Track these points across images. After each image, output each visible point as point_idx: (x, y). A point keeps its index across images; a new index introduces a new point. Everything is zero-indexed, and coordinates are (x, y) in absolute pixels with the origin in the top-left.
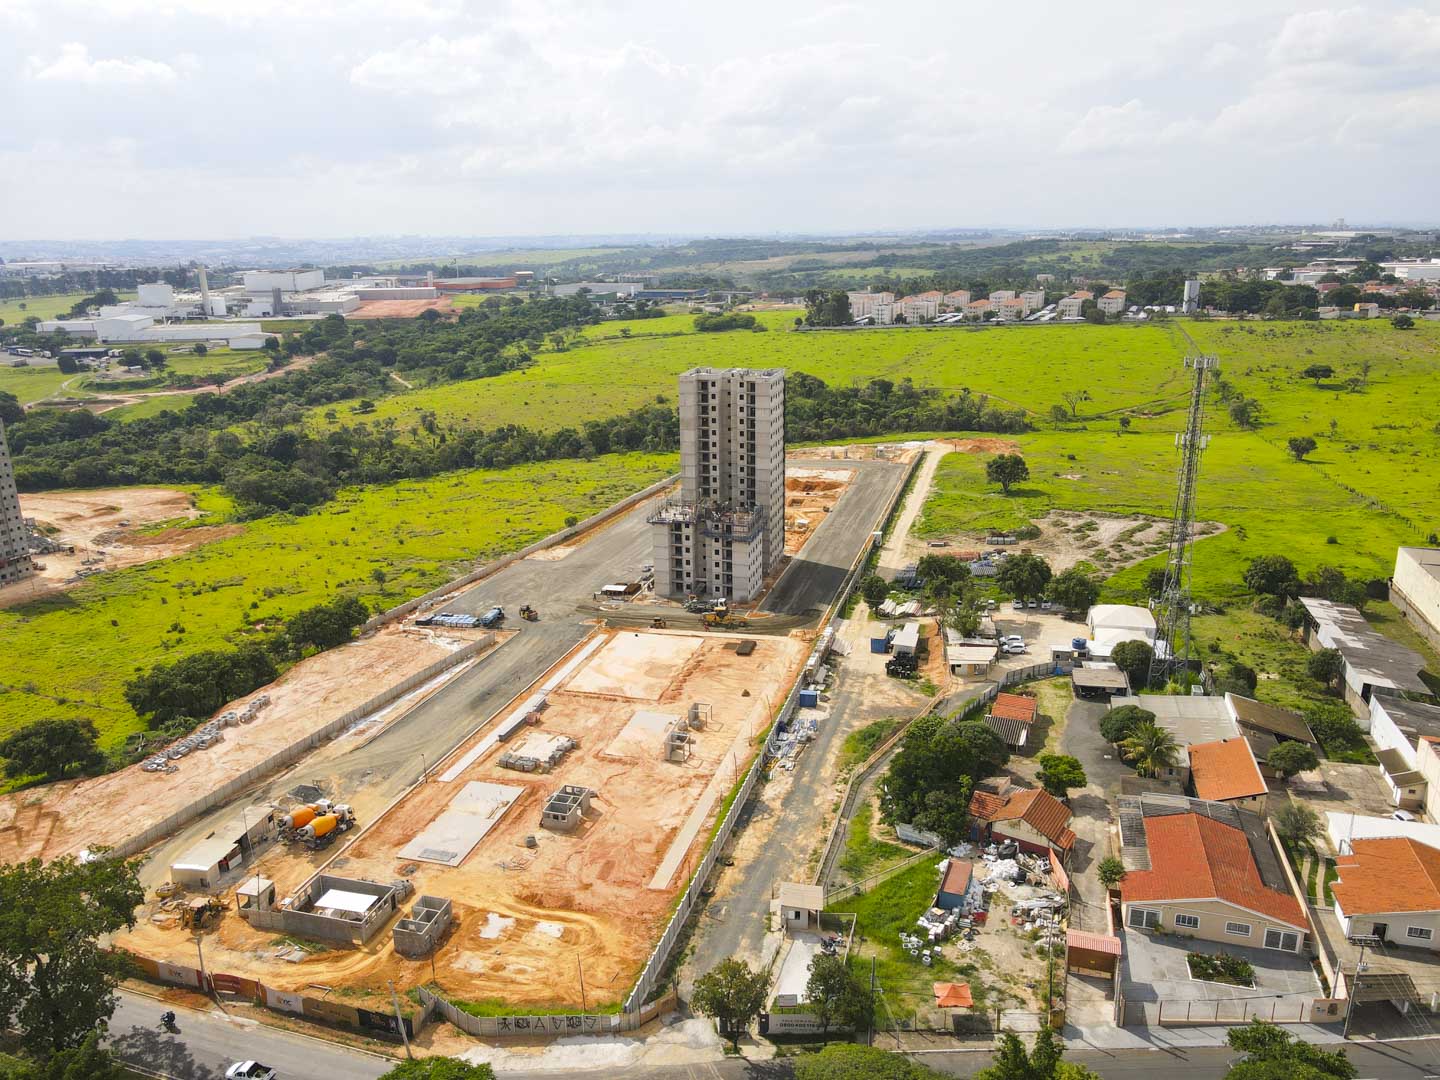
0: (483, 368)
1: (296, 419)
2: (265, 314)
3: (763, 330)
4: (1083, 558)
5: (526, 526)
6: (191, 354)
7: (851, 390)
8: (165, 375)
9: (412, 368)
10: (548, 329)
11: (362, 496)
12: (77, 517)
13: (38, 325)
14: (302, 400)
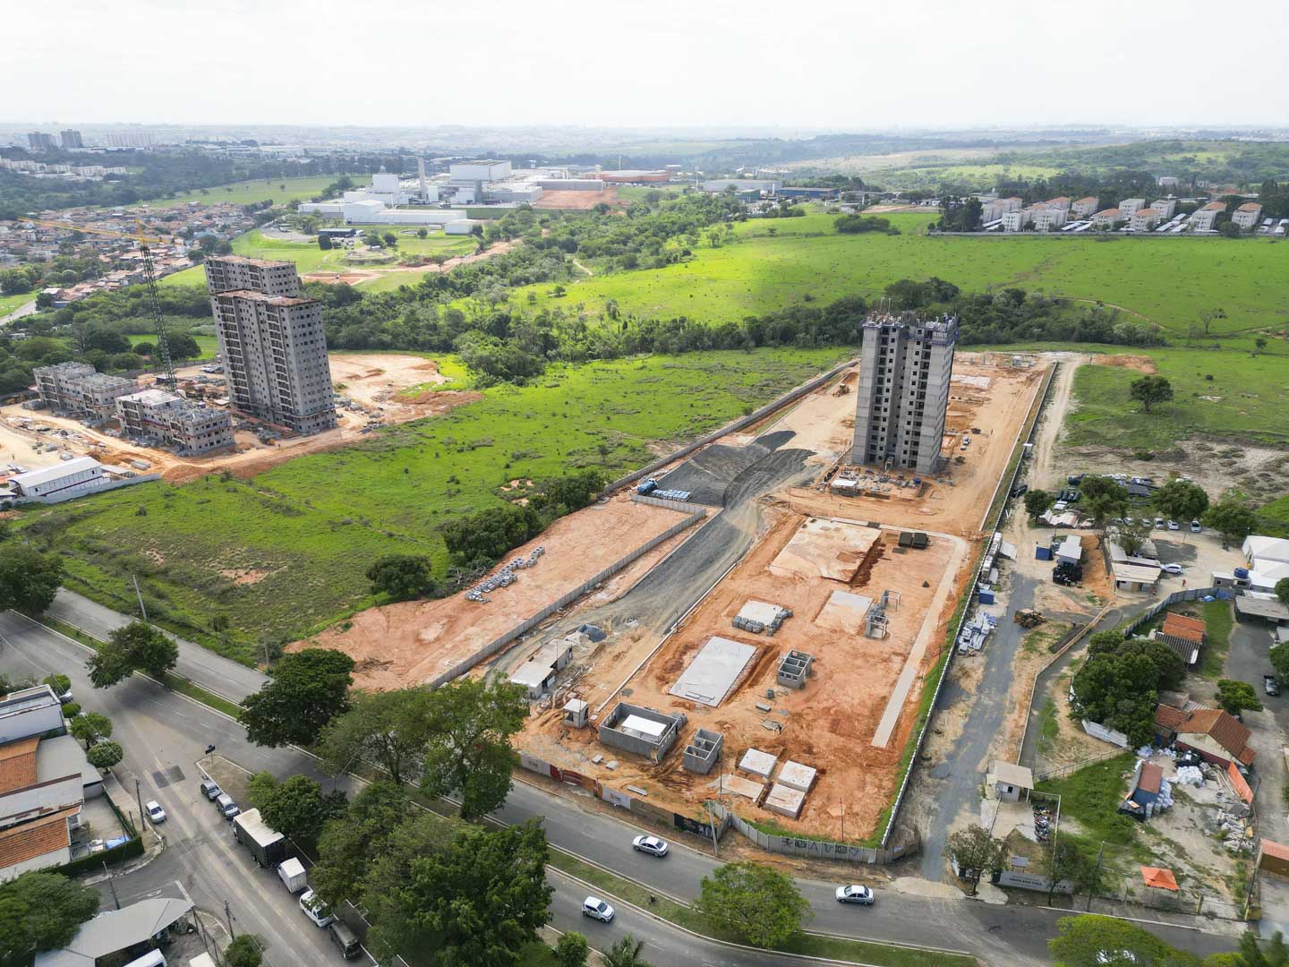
0: (651, 260)
1: (504, 300)
2: (469, 202)
3: (897, 233)
4: (1232, 485)
5: (707, 412)
6: (415, 237)
7: (985, 297)
8: (398, 254)
9: (590, 257)
10: (703, 225)
11: (567, 373)
12: (357, 377)
13: (299, 206)
14: (506, 281)
